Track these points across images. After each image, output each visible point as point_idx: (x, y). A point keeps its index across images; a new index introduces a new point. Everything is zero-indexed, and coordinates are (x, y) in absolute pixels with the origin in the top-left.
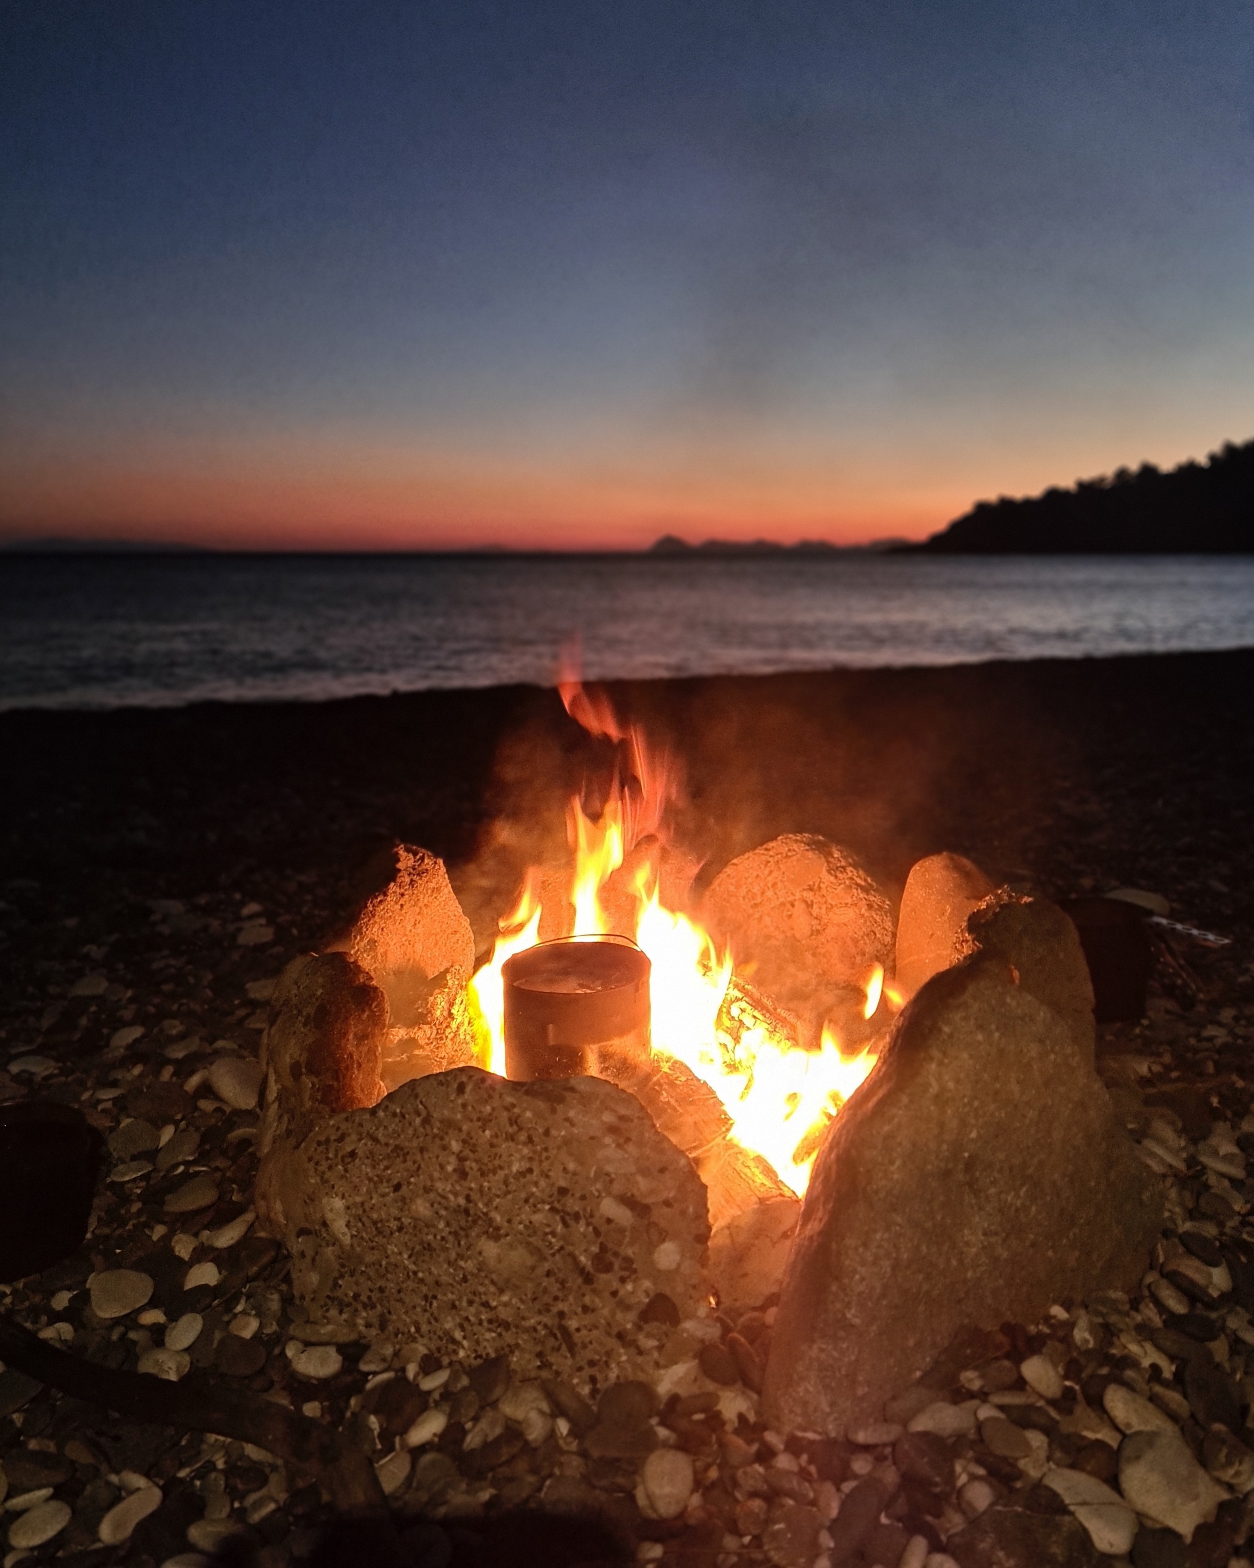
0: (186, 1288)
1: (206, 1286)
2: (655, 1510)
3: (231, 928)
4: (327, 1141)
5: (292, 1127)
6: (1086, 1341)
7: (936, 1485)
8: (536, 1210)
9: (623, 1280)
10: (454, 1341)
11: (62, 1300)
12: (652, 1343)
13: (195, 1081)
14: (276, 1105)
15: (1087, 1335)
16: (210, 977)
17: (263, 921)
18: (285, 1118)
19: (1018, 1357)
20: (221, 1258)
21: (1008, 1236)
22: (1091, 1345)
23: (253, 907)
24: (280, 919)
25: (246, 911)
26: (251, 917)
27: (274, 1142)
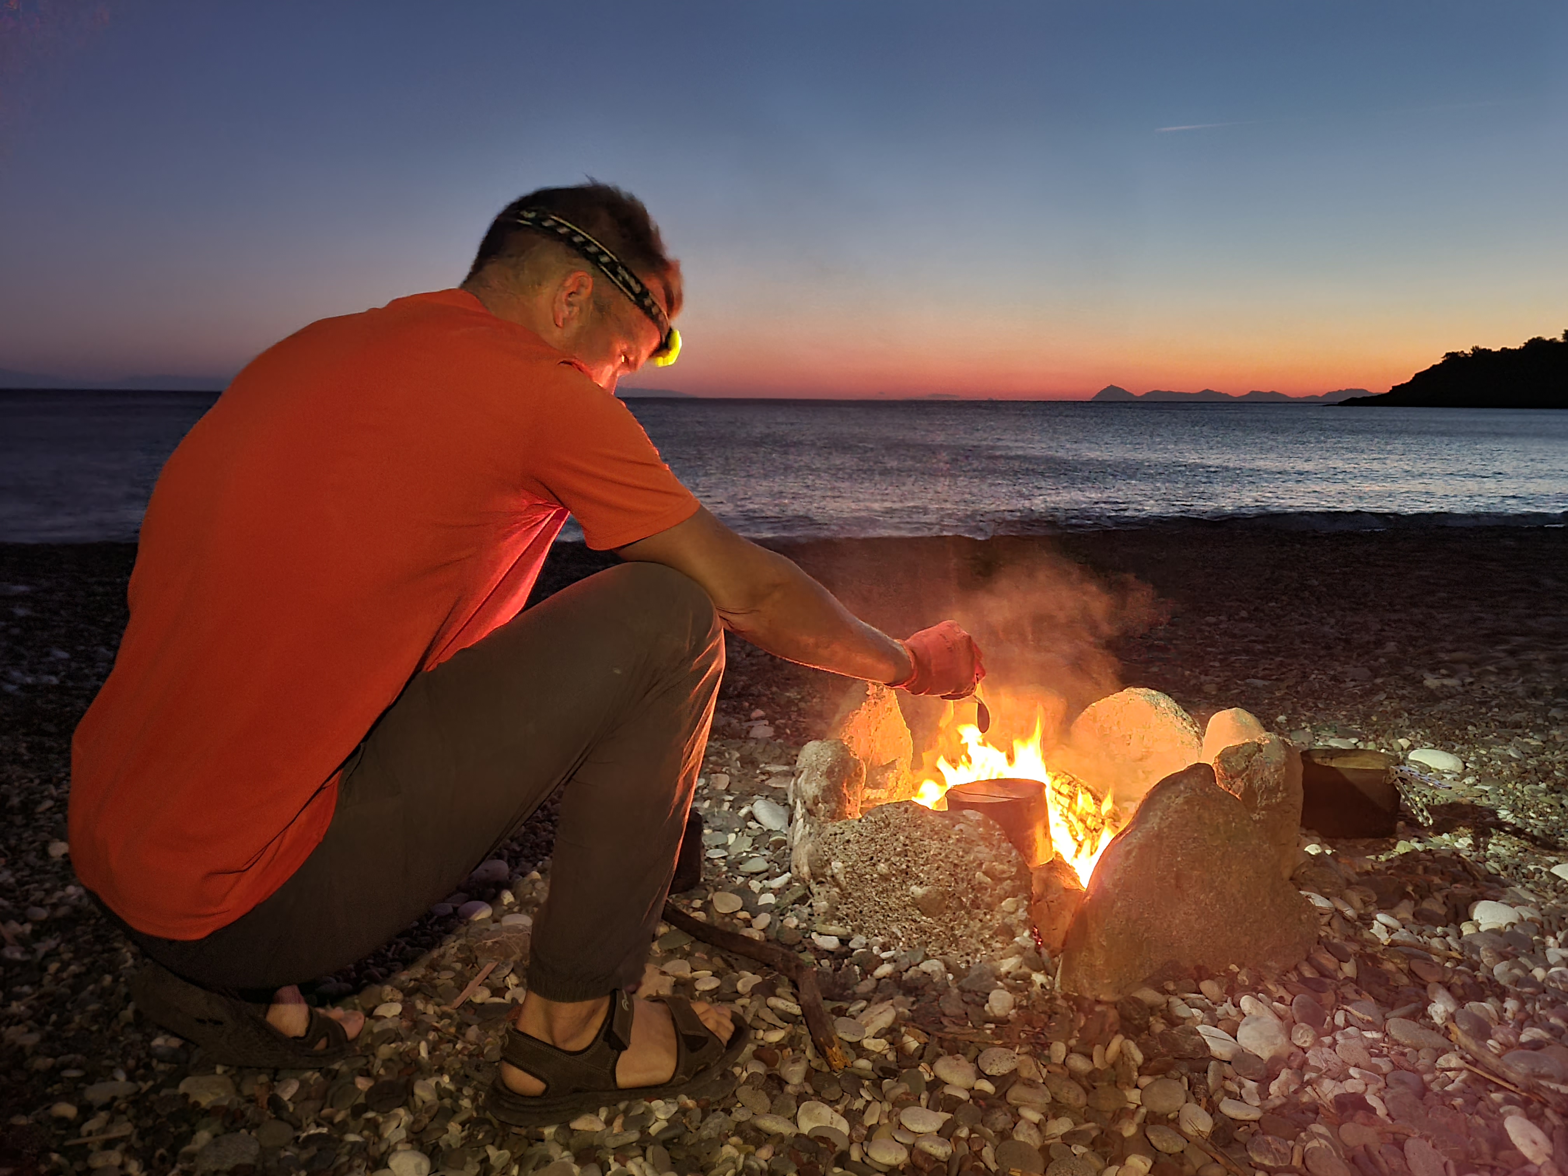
0: (759, 904)
1: (770, 904)
2: (993, 1012)
3: (746, 725)
4: (836, 834)
5: (812, 831)
6: (1244, 981)
7: (1136, 1019)
8: (941, 874)
9: (985, 914)
10: (897, 937)
11: (698, 903)
12: (999, 945)
13: (744, 811)
14: (802, 820)
15: (1245, 978)
16: (737, 755)
17: (767, 722)
18: (808, 826)
19: (1199, 979)
20: (777, 892)
21: (1199, 917)
22: (1247, 984)
23: (759, 713)
24: (777, 722)
25: (754, 715)
26: (757, 719)
27: (801, 839)
